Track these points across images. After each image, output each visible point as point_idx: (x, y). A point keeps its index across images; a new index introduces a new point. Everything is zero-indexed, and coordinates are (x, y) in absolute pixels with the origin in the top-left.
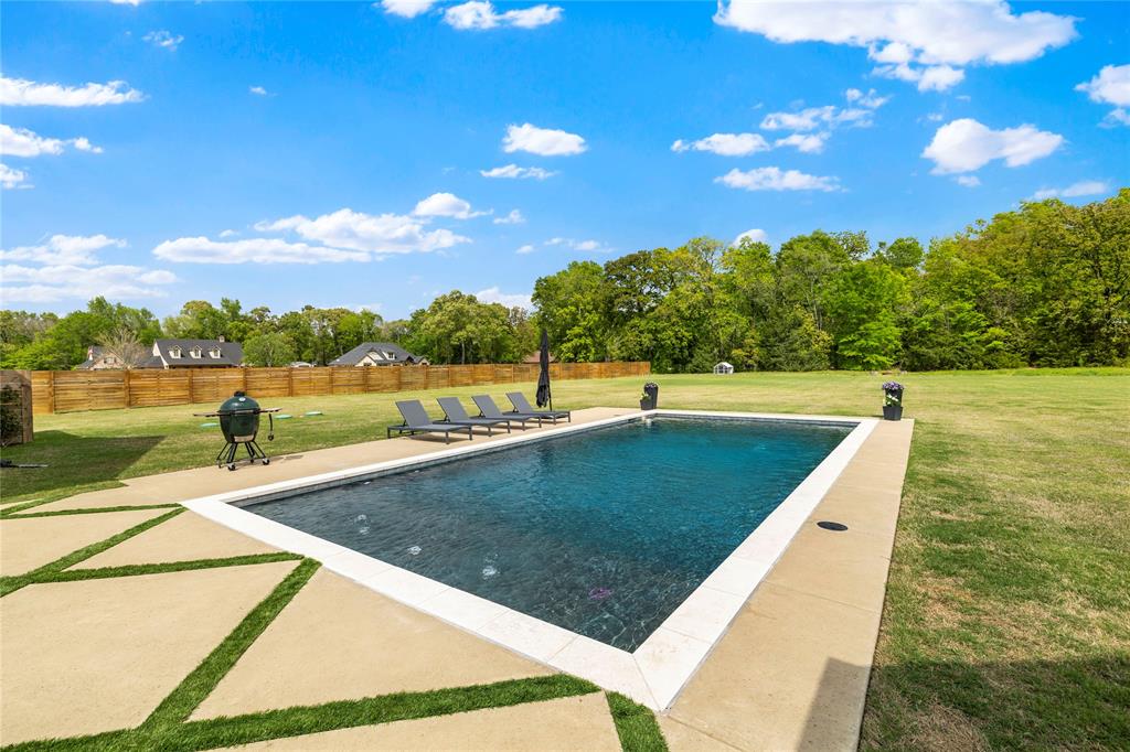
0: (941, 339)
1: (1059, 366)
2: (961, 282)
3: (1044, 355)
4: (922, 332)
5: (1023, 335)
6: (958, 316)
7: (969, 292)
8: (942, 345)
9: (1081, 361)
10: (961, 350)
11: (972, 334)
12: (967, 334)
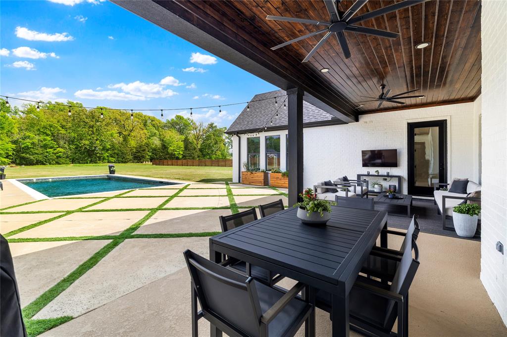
0: (36, 151)
1: (82, 163)
2: (45, 127)
3: (77, 159)
4: (27, 148)
5: (70, 152)
6: (44, 143)
7: (49, 132)
8: (37, 154)
9: (88, 162)
10: (46, 157)
11: (51, 150)
12: (48, 150)
